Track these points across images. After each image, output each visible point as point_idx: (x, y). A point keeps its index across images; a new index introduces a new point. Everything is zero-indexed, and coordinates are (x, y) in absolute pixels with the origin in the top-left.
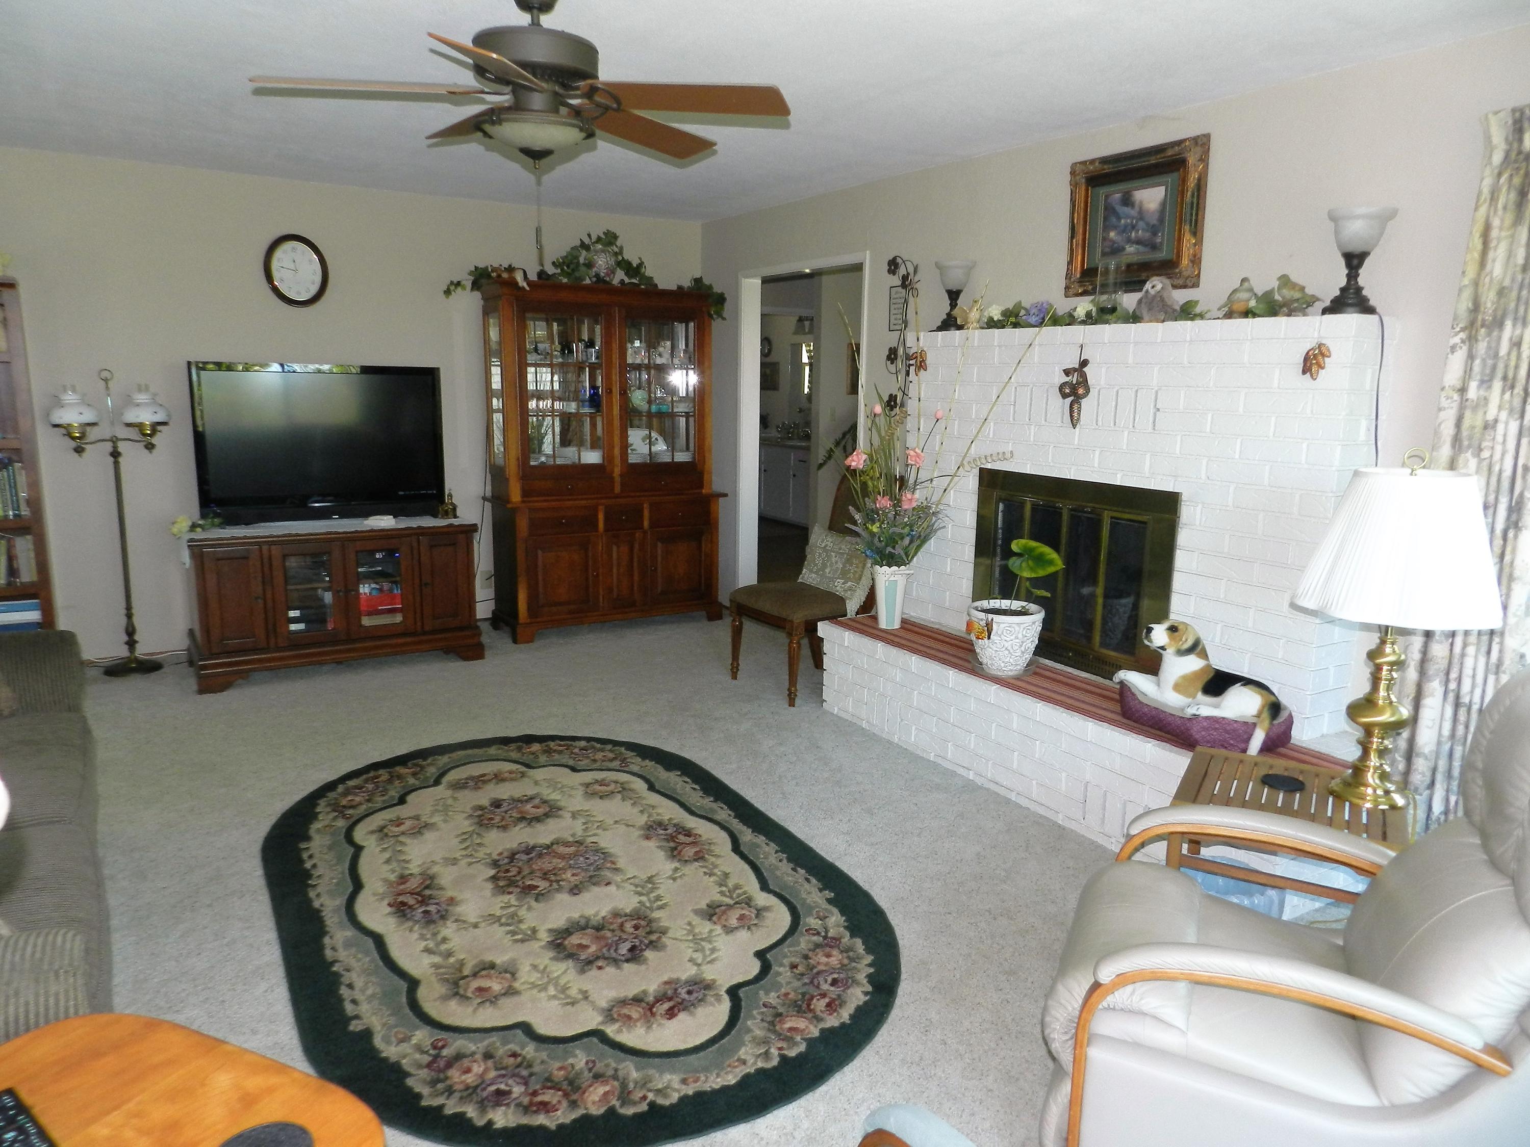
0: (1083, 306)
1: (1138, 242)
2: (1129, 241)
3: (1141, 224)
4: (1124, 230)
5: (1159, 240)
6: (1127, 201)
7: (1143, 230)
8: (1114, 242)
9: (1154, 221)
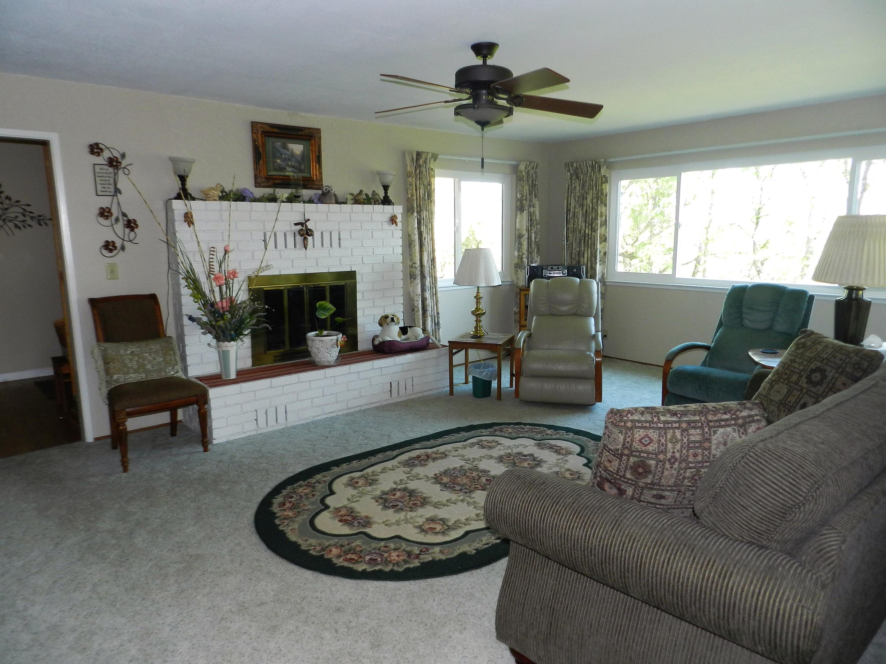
0: (259, 192)
1: (293, 167)
2: (288, 166)
3: (293, 159)
4: (285, 160)
5: (303, 168)
6: (285, 147)
7: (294, 162)
8: (279, 164)
9: (299, 159)
